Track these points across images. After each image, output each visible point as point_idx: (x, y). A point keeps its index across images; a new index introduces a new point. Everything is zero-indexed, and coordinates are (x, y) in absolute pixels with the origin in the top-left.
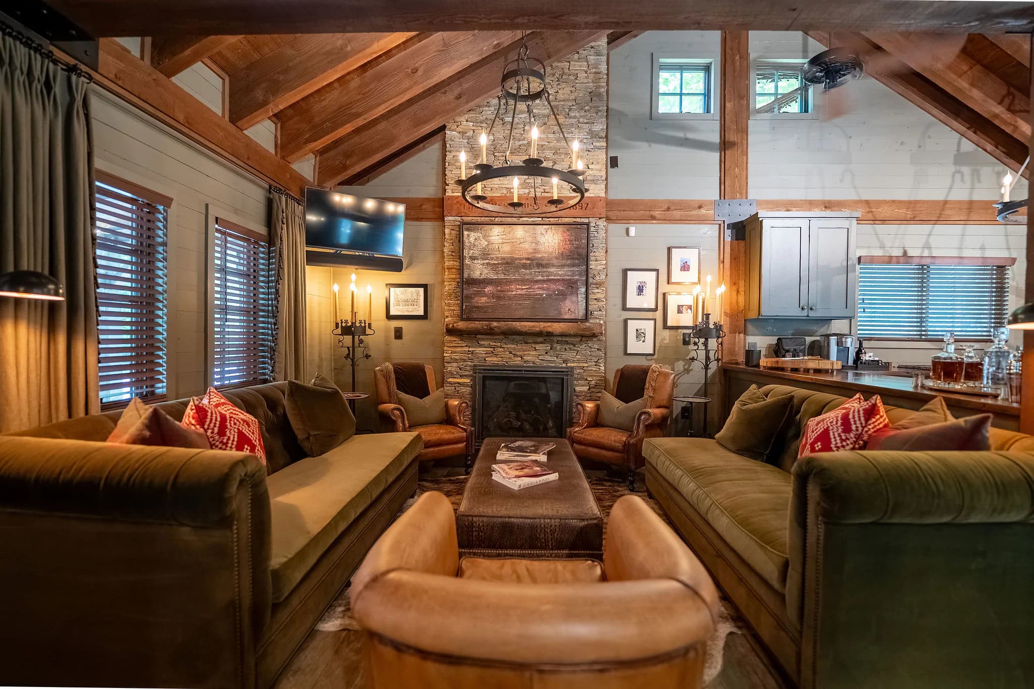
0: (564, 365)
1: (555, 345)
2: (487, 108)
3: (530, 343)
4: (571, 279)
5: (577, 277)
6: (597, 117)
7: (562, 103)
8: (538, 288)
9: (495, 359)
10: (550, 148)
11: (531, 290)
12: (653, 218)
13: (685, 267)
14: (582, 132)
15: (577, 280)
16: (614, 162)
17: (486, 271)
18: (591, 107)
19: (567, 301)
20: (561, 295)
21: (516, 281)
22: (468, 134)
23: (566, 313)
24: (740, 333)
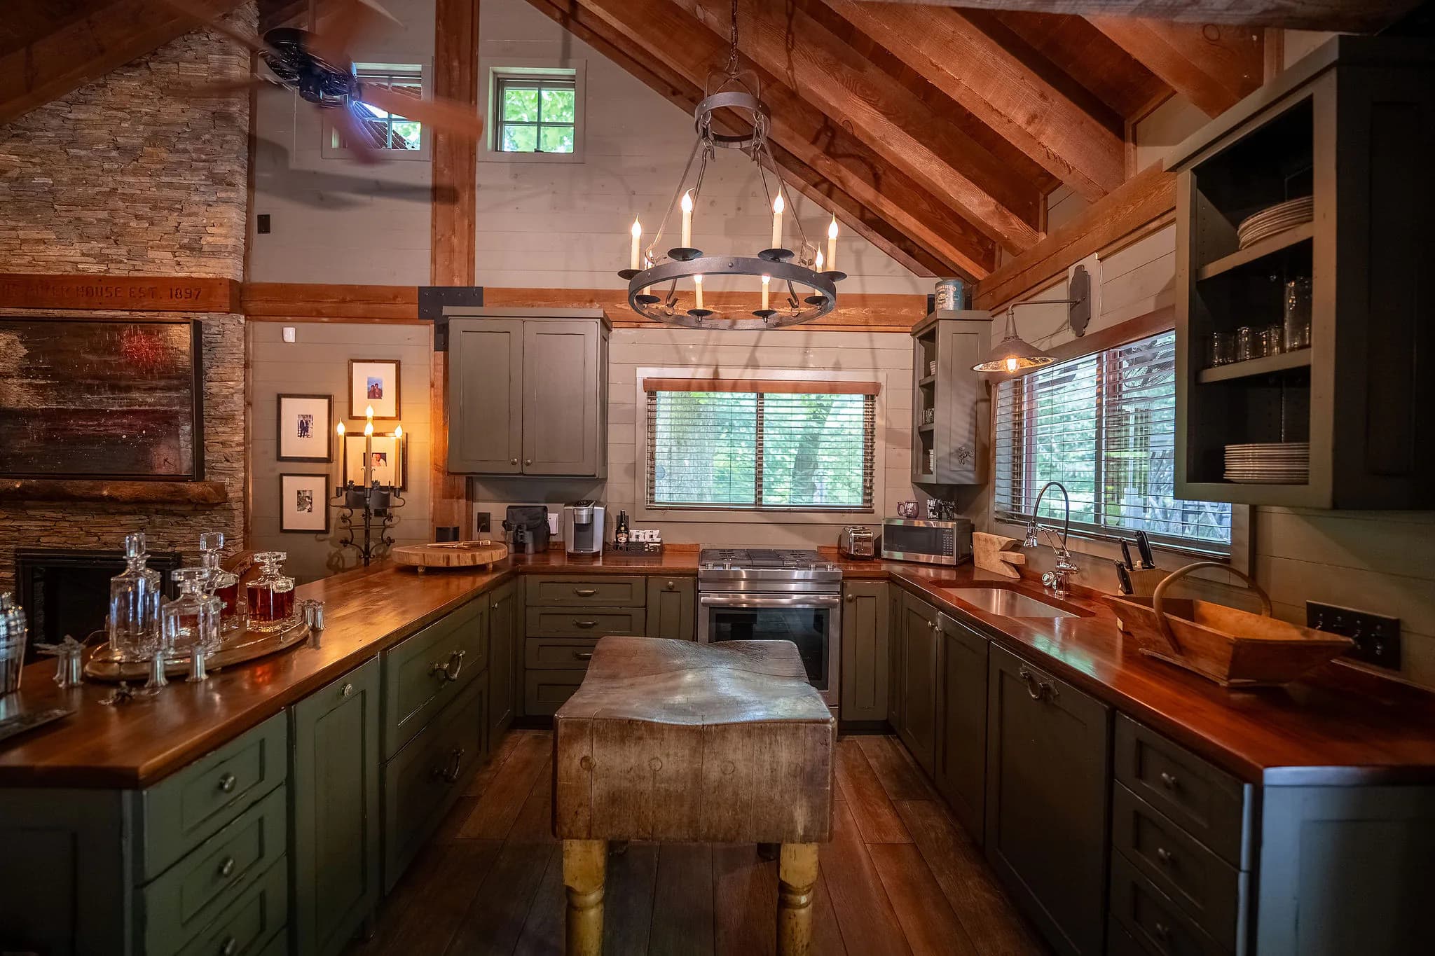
0: (170, 550)
1: (154, 517)
2: (41, 134)
3: (113, 514)
4: (166, 411)
5: (177, 408)
6: (222, 150)
7: (164, 128)
8: (114, 425)
9: (55, 539)
10: (146, 200)
11: (102, 429)
12: (320, 314)
13: (375, 393)
14: (199, 175)
15: (177, 413)
16: (264, 224)
17: (27, 397)
18: (213, 136)
19: (162, 446)
20: (151, 437)
21: (76, 412)
22: (9, 175)
23: (160, 466)
24: (459, 498)
